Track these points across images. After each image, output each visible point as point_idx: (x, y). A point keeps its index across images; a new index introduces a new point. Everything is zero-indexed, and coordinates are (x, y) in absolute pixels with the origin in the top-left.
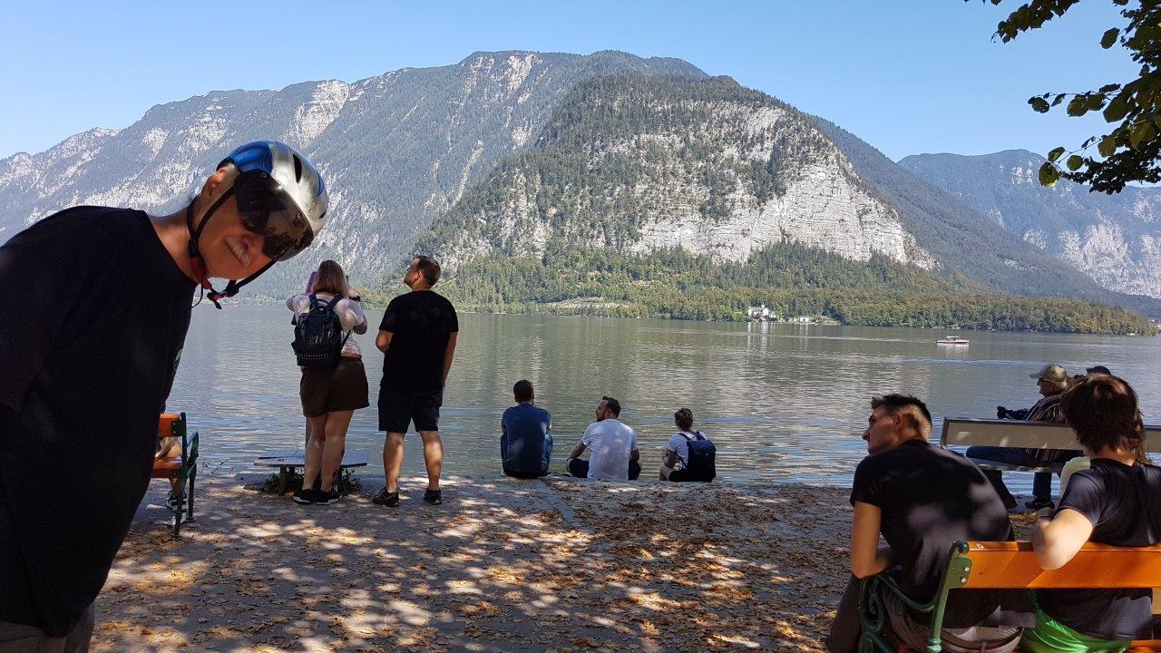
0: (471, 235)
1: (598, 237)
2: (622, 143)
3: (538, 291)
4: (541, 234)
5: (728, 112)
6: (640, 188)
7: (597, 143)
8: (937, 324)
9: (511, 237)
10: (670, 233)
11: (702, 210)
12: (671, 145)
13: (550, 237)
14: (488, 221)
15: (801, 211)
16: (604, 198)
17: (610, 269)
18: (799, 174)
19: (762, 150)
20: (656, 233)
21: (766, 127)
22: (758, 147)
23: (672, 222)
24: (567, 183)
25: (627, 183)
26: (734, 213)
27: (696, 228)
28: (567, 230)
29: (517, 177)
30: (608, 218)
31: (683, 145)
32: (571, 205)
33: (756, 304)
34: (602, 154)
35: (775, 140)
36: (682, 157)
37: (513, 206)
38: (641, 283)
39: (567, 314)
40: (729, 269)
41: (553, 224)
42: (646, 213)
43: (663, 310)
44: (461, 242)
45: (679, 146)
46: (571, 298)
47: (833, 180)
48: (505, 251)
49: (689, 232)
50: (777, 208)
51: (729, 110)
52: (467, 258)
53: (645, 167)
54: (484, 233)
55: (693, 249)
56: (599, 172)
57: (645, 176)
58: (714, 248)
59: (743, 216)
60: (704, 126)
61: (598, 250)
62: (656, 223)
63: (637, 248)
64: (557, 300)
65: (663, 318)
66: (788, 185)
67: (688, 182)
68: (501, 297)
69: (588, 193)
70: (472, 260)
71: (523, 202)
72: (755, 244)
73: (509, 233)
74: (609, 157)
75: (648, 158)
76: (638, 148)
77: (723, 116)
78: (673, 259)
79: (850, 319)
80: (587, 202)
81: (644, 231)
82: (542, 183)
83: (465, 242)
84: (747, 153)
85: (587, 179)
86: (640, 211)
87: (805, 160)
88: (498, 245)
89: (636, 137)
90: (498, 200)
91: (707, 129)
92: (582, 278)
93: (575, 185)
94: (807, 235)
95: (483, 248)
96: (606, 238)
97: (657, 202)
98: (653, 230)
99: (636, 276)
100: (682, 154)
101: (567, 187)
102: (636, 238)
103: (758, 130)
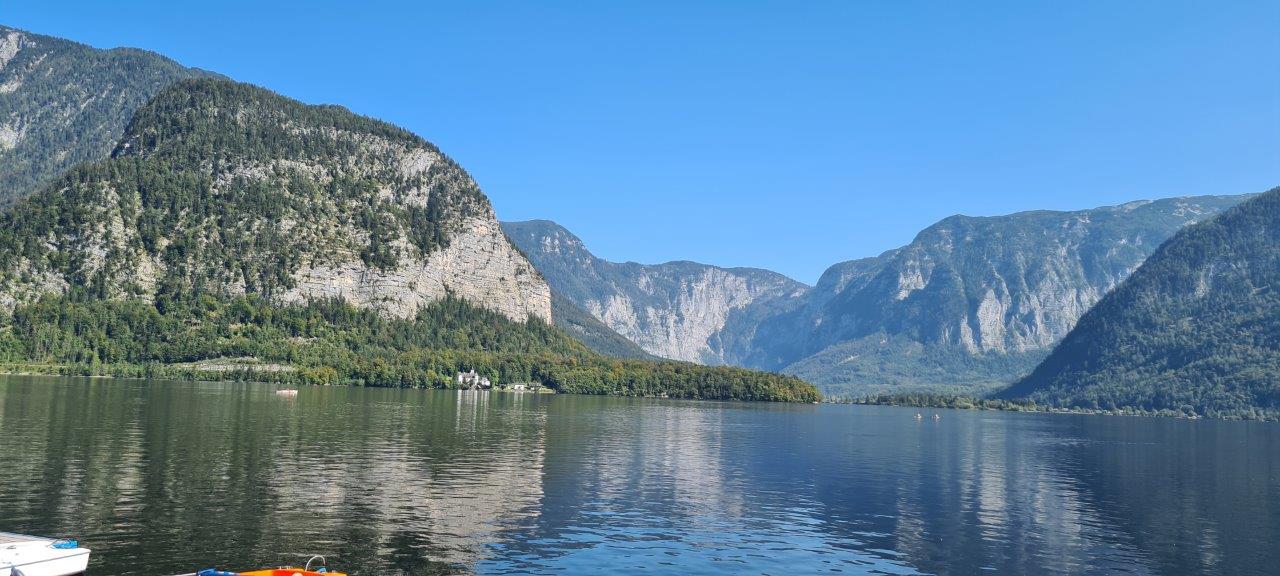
0: (34, 265)
1: (236, 280)
2: (257, 166)
3: (157, 348)
4: (148, 271)
5: (378, 148)
6: (286, 224)
7: (222, 162)
8: (648, 393)
9: (100, 273)
10: (327, 282)
11: (363, 256)
12: (317, 178)
13: (162, 276)
14: (61, 247)
15: (464, 266)
16: (239, 231)
17: (259, 321)
18: (462, 226)
19: (419, 195)
20: (312, 280)
21: (421, 170)
22: (414, 191)
23: (331, 268)
24: (182, 208)
25: (269, 217)
26: (401, 263)
27: (356, 276)
28: (189, 269)
29: (107, 193)
30: (248, 257)
31: (330, 178)
32: (193, 237)
33: (463, 368)
34: (230, 176)
35: (431, 186)
36: (331, 192)
37: (103, 230)
38: (301, 340)
39: (212, 379)
40: (399, 325)
41: (167, 259)
42: (297, 255)
43: (355, 375)
44: (18, 275)
45: (327, 180)
46: (211, 357)
47: (494, 235)
48: (92, 291)
49: (350, 281)
50: (441, 261)
51: (380, 146)
52: (28, 297)
53: (290, 199)
54: (54, 264)
55: (356, 303)
56: (229, 198)
57: (291, 210)
58: (380, 302)
59: (408, 267)
60: (352, 159)
61: (239, 297)
62: (312, 268)
63: (290, 296)
64: (190, 360)
65: (356, 385)
66: (452, 236)
67: (343, 223)
68: (96, 355)
69: (215, 224)
70: (36, 301)
71: (118, 227)
72: (420, 300)
73: (96, 267)
74: (238, 181)
75: (291, 190)
76: (278, 175)
77: (374, 151)
78: (335, 311)
79: (565, 387)
80: (215, 235)
81: (298, 276)
82: (145, 204)
83: (23, 274)
84: (403, 197)
85: (212, 205)
86: (291, 252)
87: (466, 211)
88: (81, 282)
89: (274, 162)
90: (78, 219)
91: (356, 164)
92: (222, 331)
93: (196, 210)
94: (469, 291)
95: (54, 284)
96: (247, 282)
97: (310, 243)
98: (308, 276)
99: (295, 332)
100: (331, 189)
101: (183, 213)
102: (289, 285)
103: (414, 172)
